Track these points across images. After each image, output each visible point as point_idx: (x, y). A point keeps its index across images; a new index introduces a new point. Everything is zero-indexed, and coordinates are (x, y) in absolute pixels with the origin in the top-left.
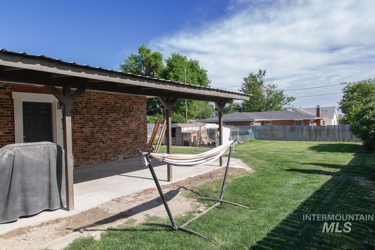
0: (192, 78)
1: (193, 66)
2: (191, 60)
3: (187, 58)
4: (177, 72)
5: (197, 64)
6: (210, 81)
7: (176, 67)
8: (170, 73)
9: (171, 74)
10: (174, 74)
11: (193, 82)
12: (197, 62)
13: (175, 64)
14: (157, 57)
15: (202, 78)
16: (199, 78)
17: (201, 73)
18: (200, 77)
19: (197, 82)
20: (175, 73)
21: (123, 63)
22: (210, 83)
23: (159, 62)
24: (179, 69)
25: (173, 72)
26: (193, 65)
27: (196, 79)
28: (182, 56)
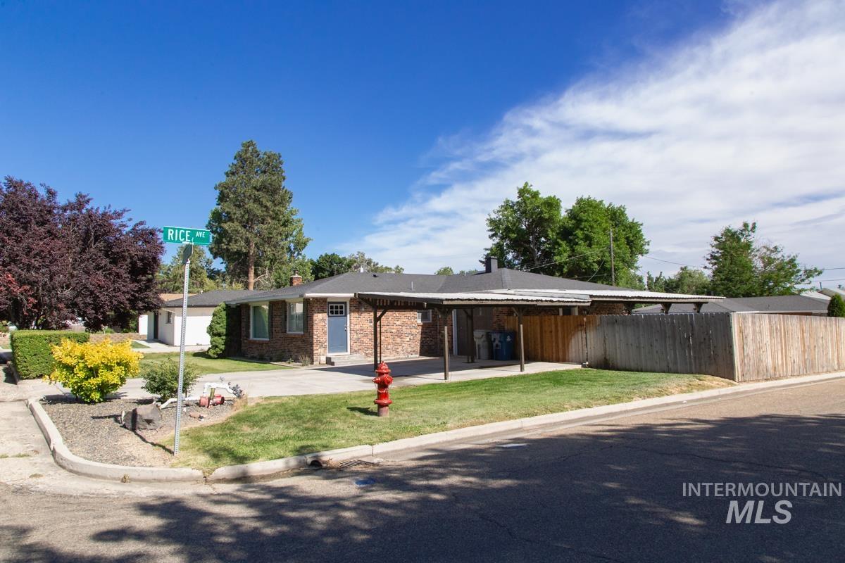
0: (615, 240)
1: (616, 216)
2: (610, 205)
3: (604, 202)
4: (590, 230)
5: (622, 213)
6: (649, 242)
7: (586, 221)
8: (577, 232)
9: (579, 233)
10: (583, 233)
11: (618, 246)
12: (622, 209)
13: (583, 216)
14: (552, 204)
15: (633, 236)
16: (627, 238)
17: (631, 228)
18: (629, 237)
19: (625, 245)
20: (586, 232)
21: (494, 216)
22: (648, 245)
23: (555, 213)
24: (592, 223)
25: (582, 229)
26: (615, 214)
27: (623, 240)
28: (596, 201)
